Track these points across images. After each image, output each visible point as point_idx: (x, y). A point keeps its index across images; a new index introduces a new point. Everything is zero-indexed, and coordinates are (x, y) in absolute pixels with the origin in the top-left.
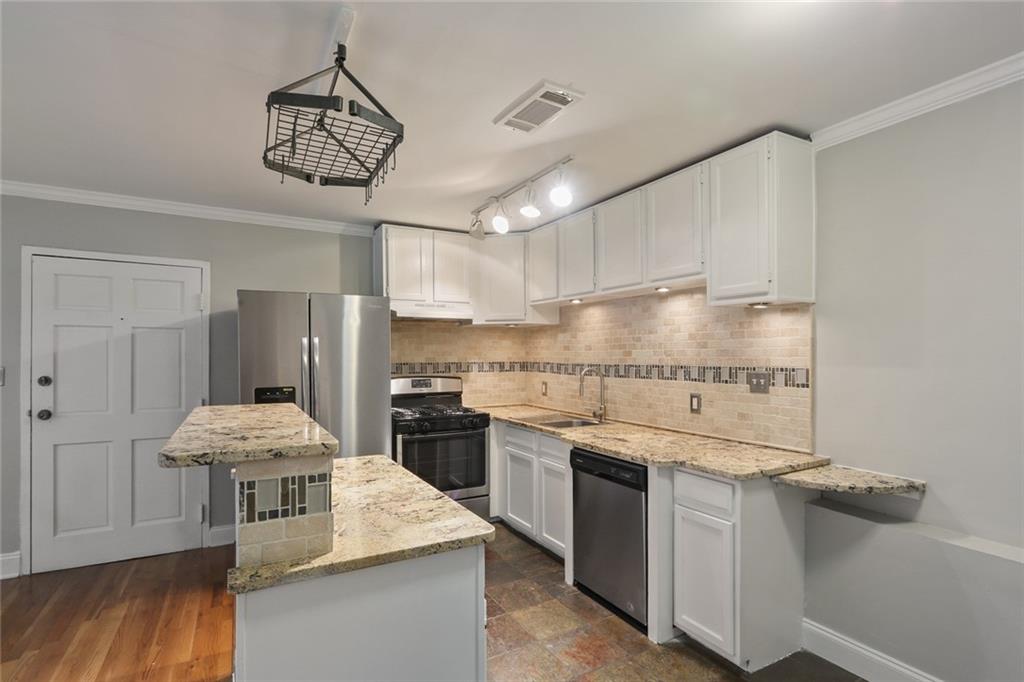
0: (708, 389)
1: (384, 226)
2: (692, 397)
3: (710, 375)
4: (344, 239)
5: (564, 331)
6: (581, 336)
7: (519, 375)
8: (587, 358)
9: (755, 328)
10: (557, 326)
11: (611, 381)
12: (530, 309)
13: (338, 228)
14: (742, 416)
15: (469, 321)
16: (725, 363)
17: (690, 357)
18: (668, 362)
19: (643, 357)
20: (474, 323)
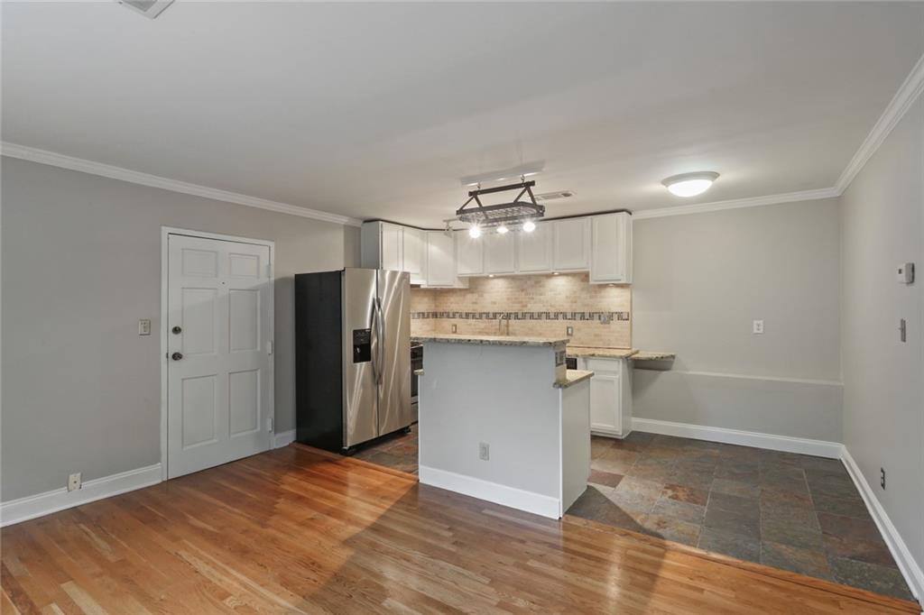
0: (578, 323)
1: (381, 222)
2: (568, 328)
3: (578, 316)
4: (347, 228)
5: (472, 293)
6: (486, 295)
7: (431, 320)
8: (491, 309)
9: (603, 294)
10: (466, 290)
11: (512, 322)
12: (457, 279)
13: (344, 220)
14: (596, 335)
15: (419, 286)
16: (587, 311)
17: (567, 307)
18: (552, 310)
19: (534, 308)
20: (422, 287)
